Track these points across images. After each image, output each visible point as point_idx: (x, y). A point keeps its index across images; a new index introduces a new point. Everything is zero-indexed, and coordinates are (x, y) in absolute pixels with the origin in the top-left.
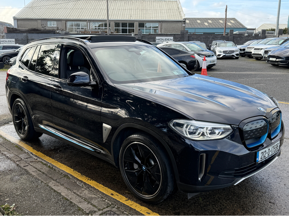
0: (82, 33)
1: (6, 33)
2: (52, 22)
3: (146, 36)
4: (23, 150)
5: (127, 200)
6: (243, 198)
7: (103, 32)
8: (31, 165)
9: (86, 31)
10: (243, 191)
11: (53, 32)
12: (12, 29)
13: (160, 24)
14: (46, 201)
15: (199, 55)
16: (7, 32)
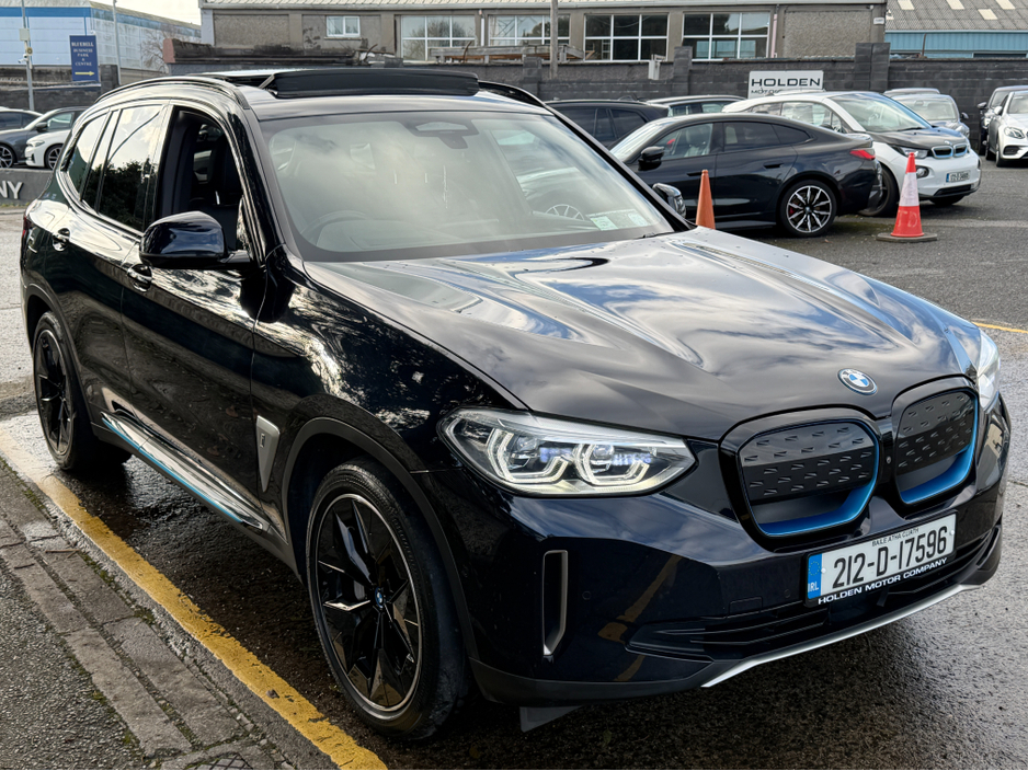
0: (456, 62)
1: (172, 64)
2: (344, 20)
3: (710, 67)
4: (44, 507)
5: (315, 720)
6: (785, 747)
7: (536, 55)
8: (44, 566)
9: (470, 53)
10: (804, 717)
11: (344, 60)
12: (192, 48)
13: (778, 19)
14: (27, 701)
15: (898, 146)
16: (174, 61)
